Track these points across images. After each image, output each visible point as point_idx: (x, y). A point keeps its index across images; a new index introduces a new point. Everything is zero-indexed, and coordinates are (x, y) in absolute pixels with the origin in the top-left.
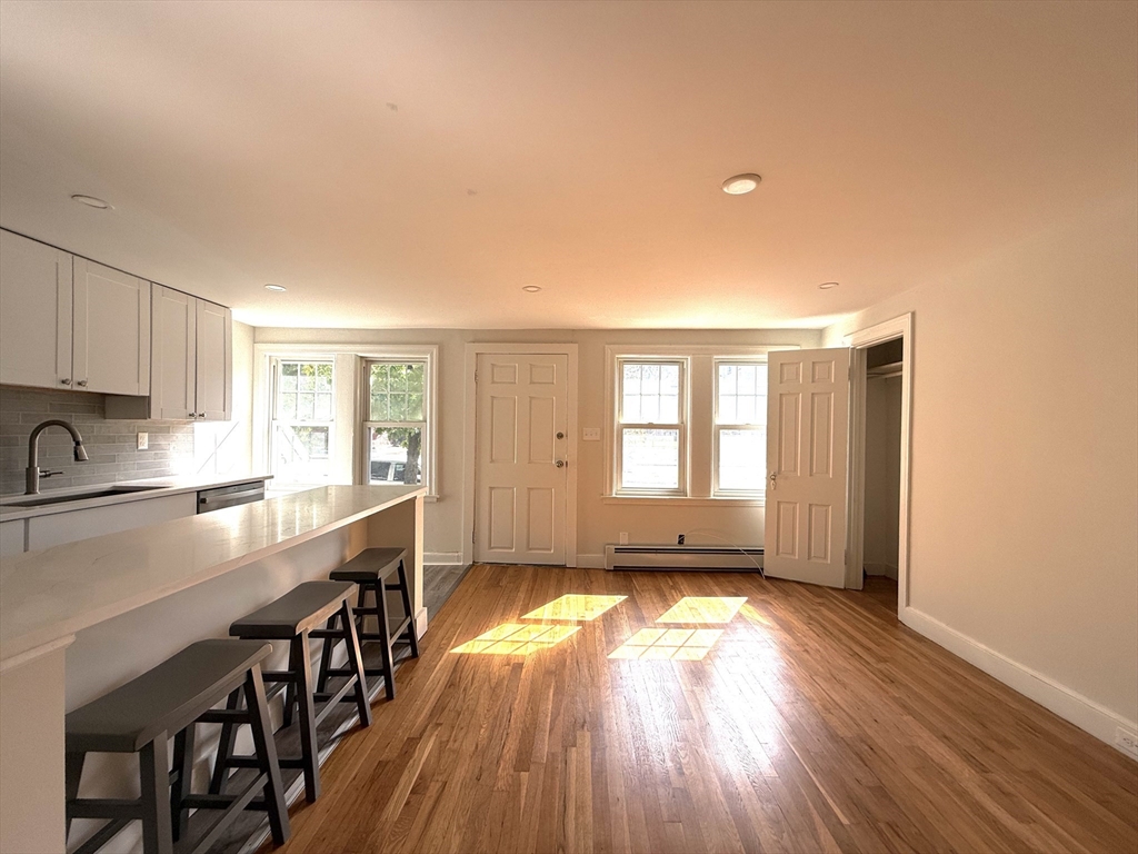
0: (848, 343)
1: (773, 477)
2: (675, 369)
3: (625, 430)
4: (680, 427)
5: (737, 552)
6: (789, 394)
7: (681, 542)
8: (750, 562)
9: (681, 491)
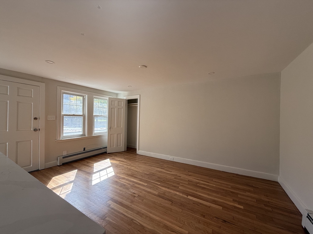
0: (125, 98)
1: (110, 128)
2: (81, 98)
3: (64, 116)
4: (83, 116)
5: (101, 149)
6: (113, 108)
7: (84, 150)
8: (103, 151)
9: (84, 135)
